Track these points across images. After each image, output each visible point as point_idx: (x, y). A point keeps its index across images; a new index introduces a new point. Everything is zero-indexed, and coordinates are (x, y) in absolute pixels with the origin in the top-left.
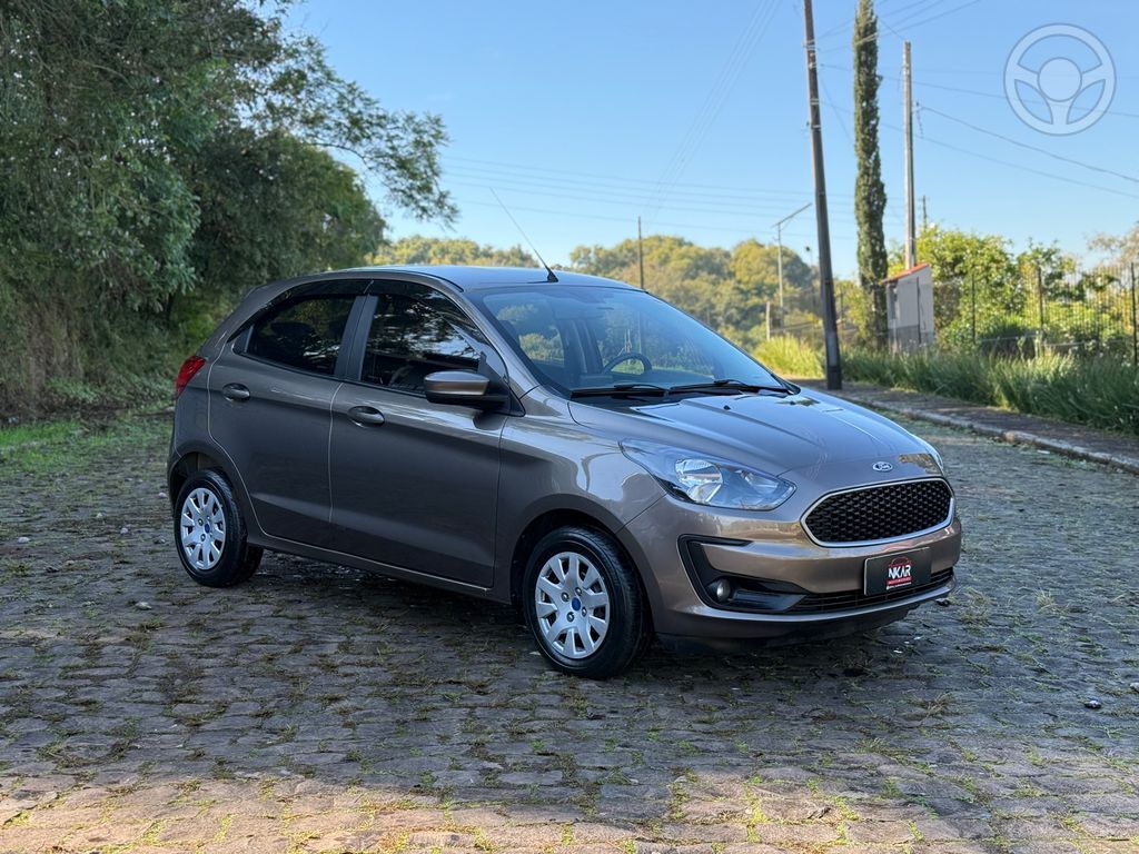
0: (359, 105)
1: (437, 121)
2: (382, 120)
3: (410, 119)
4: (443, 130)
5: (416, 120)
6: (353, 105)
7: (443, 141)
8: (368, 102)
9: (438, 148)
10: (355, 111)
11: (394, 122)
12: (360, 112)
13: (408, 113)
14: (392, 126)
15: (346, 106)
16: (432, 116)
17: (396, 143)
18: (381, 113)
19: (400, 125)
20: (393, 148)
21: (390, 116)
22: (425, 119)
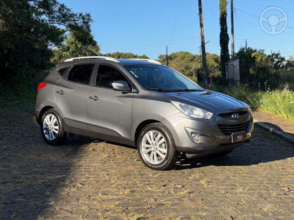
0: (65, 11)
1: (88, 15)
2: (72, 15)
3: (81, 15)
4: (91, 18)
5: (83, 15)
6: (63, 11)
7: (91, 22)
8: (68, 10)
9: (90, 23)
10: (64, 12)
11: (76, 15)
12: (66, 13)
13: (80, 13)
14: (75, 17)
15: (61, 11)
16: (87, 13)
17: (77, 22)
18: (72, 13)
19: (78, 17)
20: (76, 24)
21: (74, 14)
22: (85, 15)
